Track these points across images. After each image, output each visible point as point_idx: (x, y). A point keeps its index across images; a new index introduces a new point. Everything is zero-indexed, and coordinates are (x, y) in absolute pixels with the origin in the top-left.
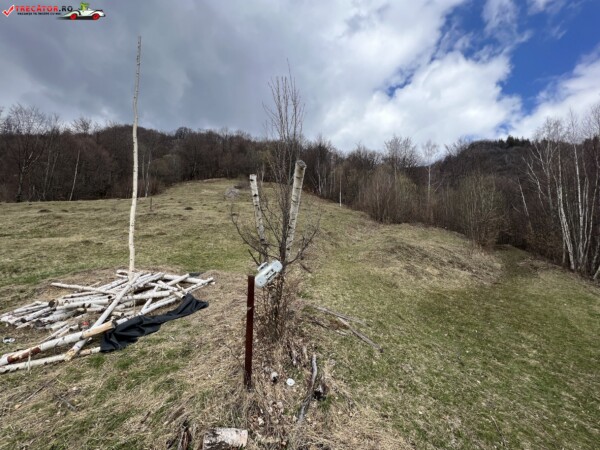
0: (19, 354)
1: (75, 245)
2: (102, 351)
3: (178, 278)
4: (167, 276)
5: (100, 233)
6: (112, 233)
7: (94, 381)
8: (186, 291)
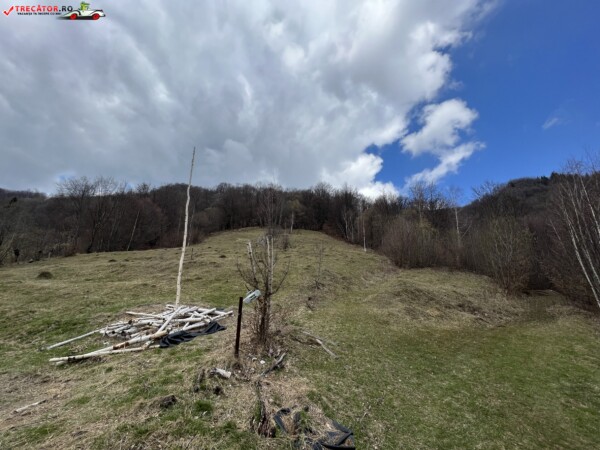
0: (119, 345)
1: (136, 287)
2: (161, 347)
3: (208, 311)
4: (200, 309)
5: (153, 277)
6: (162, 278)
7: (157, 359)
8: (213, 319)
